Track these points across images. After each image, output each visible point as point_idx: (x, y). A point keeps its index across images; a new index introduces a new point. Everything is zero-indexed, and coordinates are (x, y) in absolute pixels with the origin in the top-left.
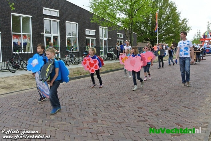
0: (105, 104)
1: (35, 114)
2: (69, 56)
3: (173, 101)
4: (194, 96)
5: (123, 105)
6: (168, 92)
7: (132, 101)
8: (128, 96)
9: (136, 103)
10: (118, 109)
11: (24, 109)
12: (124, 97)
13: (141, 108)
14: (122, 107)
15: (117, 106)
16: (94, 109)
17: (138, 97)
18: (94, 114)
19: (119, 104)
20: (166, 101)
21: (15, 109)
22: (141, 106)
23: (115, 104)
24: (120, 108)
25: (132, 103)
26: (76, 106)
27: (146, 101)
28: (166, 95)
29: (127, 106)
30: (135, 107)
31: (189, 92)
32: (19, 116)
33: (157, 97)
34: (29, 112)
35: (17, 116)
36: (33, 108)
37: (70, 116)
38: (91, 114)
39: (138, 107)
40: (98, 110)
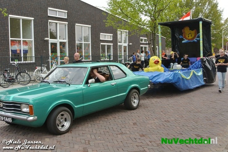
0: (103, 130)
3: (186, 128)
4: (214, 122)
5: (124, 132)
6: (184, 116)
7: (137, 126)
8: (134, 120)
9: (140, 130)
10: (116, 136)
12: (129, 121)
13: (143, 136)
14: (122, 133)
15: (117, 132)
16: (89, 136)
17: (145, 121)
19: (119, 131)
20: (178, 127)
22: (144, 133)
23: (115, 129)
24: (118, 136)
25: (136, 129)
28: (181, 120)
29: (128, 132)
30: (137, 134)
31: (211, 116)
33: (169, 122)
37: (58, 143)
38: (83, 141)
39: (141, 134)
40: (93, 137)
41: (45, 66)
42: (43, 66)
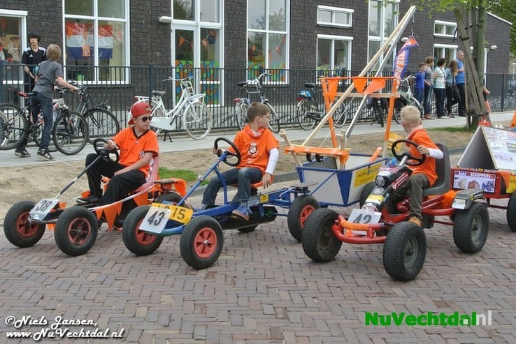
0: (325, 282)
1: (92, 295)
2: (246, 102)
5: (387, 290)
10: (364, 300)
11: (64, 279)
13: (445, 304)
14: (381, 293)
15: (366, 290)
16: (285, 295)
17: (451, 264)
18: (279, 310)
19: (374, 285)
21: (35, 276)
23: (361, 281)
24: (372, 300)
26: (229, 279)
27: (476, 281)
29: (399, 292)
30: (427, 299)
32: (42, 298)
34: (74, 289)
35: (36, 297)
36: (93, 277)
37: (198, 311)
38: (269, 310)
39: (437, 299)
40: (297, 299)
41: (159, 95)
42: (156, 95)
